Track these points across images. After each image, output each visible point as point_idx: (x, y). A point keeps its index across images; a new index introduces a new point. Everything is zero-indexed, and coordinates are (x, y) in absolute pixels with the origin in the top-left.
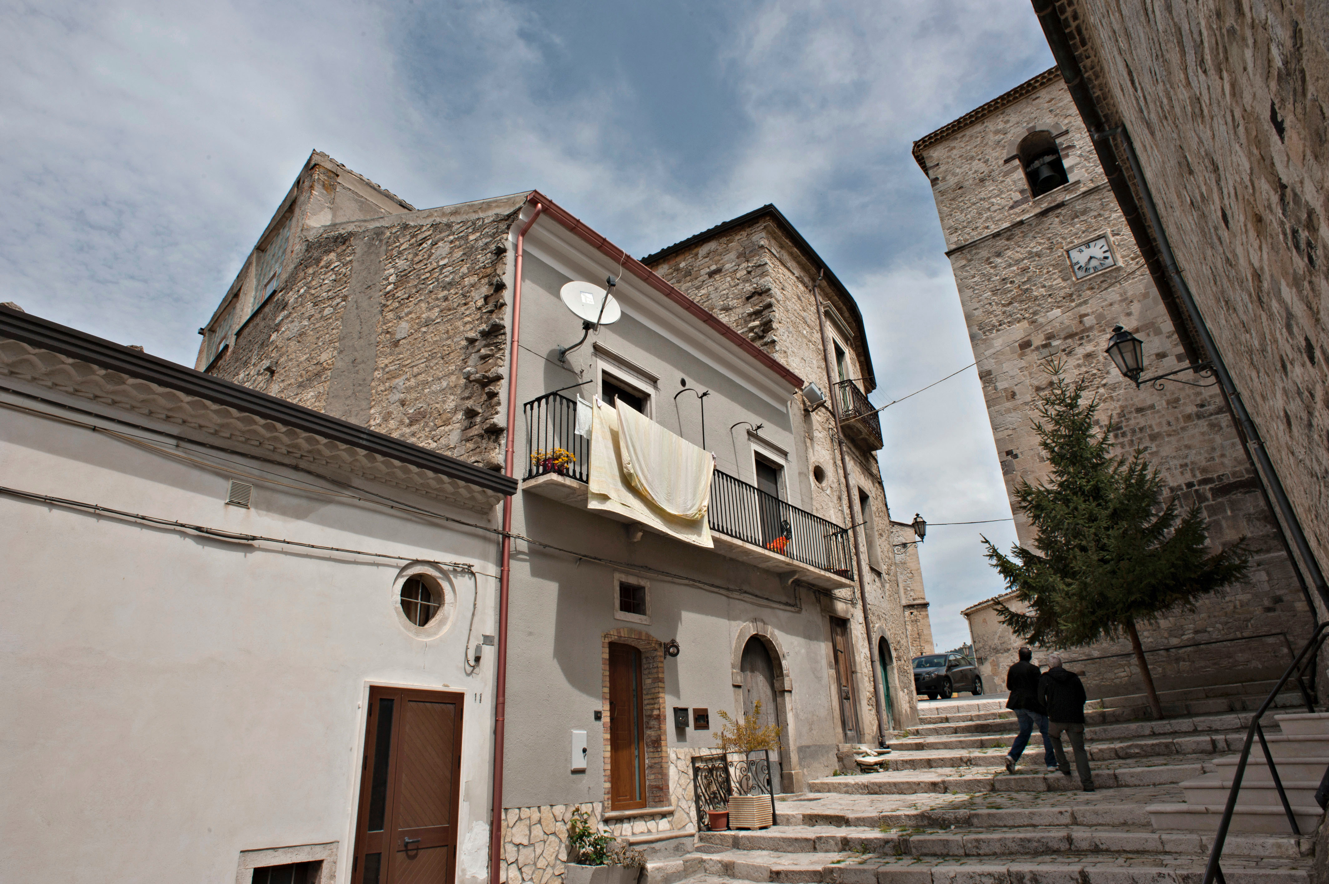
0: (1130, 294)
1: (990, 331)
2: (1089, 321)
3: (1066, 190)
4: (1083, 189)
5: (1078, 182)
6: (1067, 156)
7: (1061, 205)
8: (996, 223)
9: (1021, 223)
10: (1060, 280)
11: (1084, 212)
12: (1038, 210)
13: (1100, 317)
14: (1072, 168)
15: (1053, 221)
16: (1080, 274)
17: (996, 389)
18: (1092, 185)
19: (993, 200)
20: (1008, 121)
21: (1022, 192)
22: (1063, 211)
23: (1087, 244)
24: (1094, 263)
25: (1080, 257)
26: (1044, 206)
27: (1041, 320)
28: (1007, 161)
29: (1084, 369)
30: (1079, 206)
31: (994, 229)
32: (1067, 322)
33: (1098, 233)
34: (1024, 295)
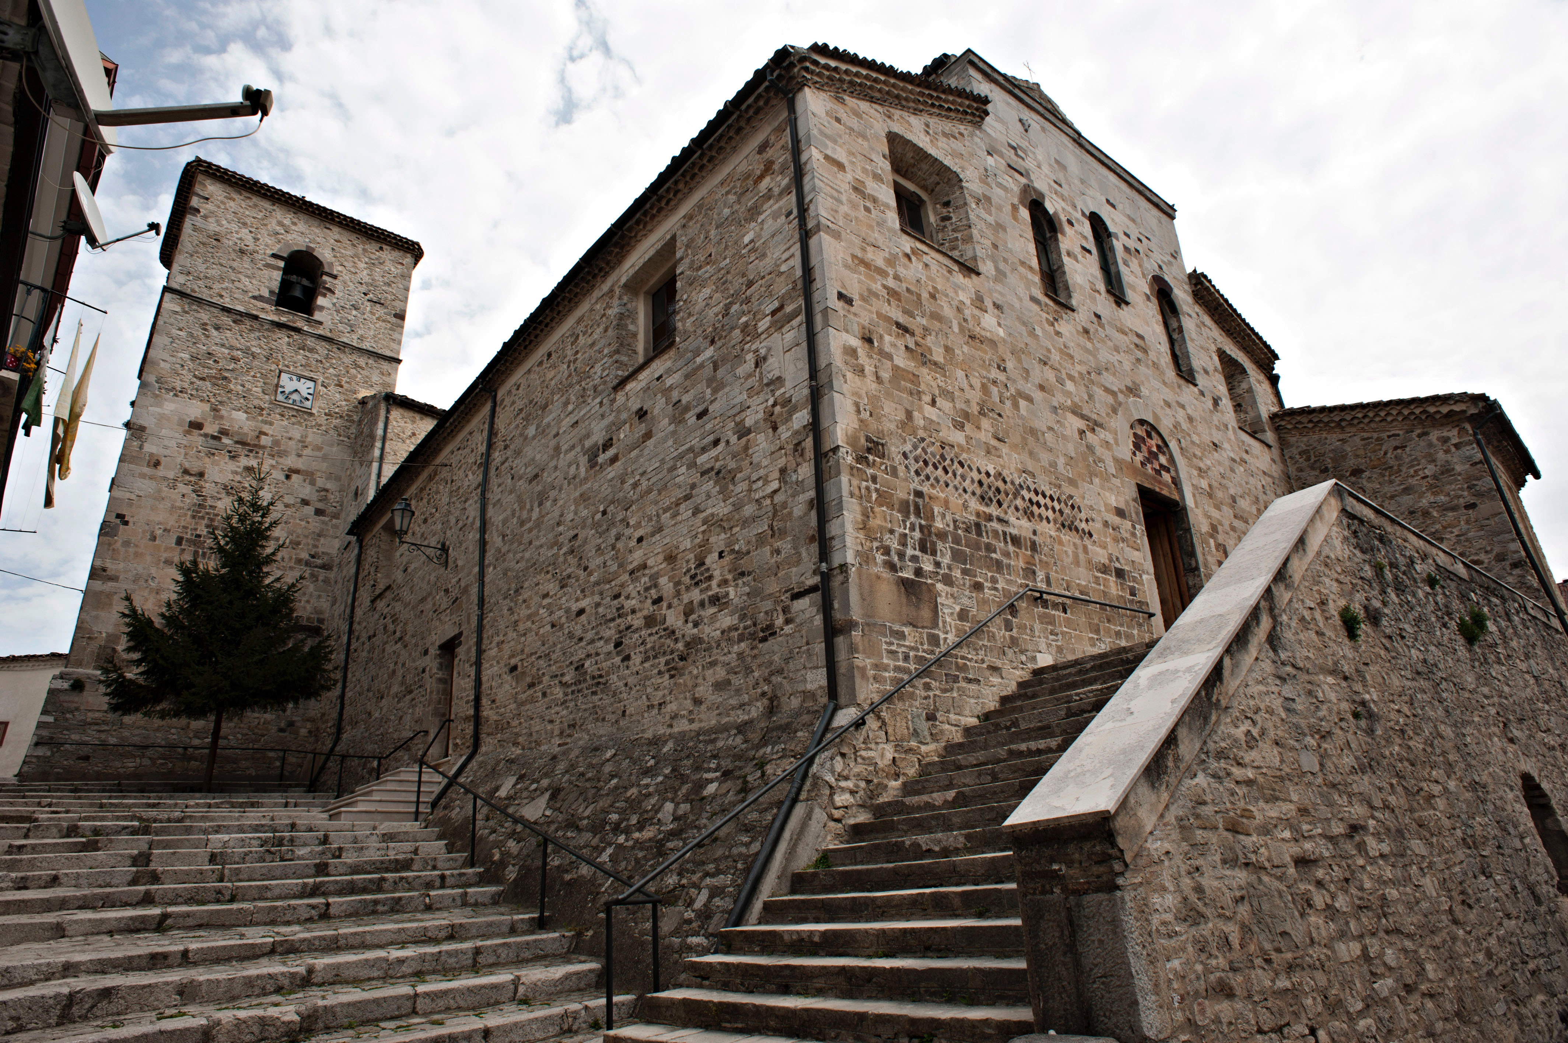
0: (309, 439)
1: (168, 390)
2: (264, 440)
3: (308, 321)
4: (320, 332)
5: (321, 323)
6: (325, 296)
7: (298, 330)
8: (233, 299)
9: (256, 318)
10: (259, 390)
11: (311, 350)
12: (275, 318)
13: (276, 443)
14: (322, 308)
15: (282, 339)
16: (280, 397)
17: (141, 447)
18: (329, 335)
19: (243, 279)
20: (295, 224)
21: (272, 292)
22: (296, 337)
23: (300, 377)
24: (295, 396)
25: (288, 383)
26: (284, 319)
27: (223, 412)
28: (274, 256)
29: (238, 478)
30: (310, 342)
31: (227, 302)
32: (246, 429)
33: (312, 375)
34: (221, 379)
